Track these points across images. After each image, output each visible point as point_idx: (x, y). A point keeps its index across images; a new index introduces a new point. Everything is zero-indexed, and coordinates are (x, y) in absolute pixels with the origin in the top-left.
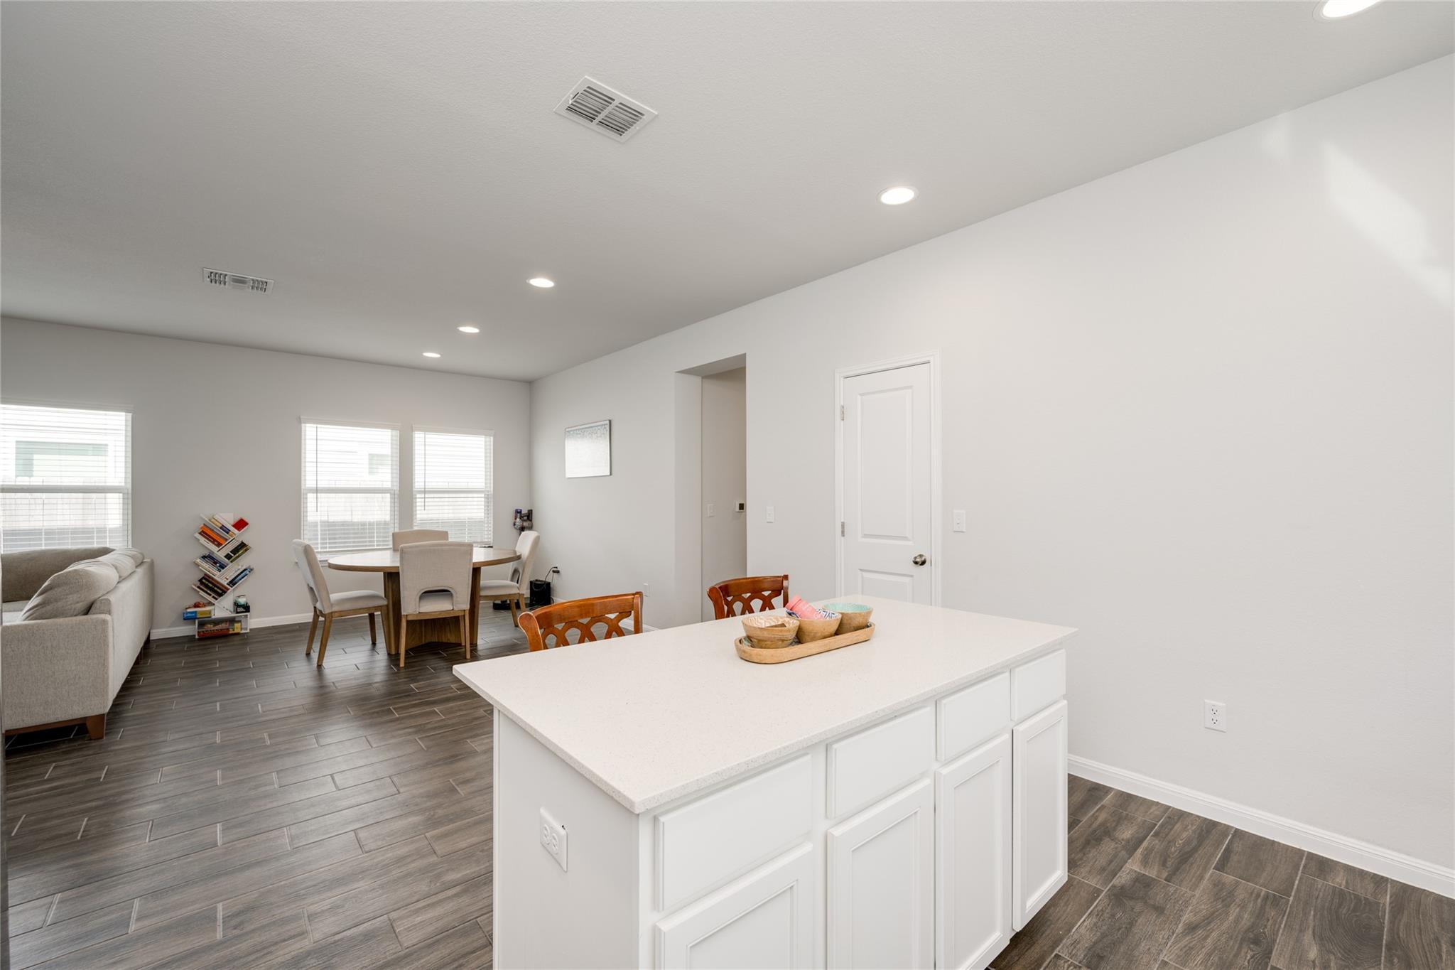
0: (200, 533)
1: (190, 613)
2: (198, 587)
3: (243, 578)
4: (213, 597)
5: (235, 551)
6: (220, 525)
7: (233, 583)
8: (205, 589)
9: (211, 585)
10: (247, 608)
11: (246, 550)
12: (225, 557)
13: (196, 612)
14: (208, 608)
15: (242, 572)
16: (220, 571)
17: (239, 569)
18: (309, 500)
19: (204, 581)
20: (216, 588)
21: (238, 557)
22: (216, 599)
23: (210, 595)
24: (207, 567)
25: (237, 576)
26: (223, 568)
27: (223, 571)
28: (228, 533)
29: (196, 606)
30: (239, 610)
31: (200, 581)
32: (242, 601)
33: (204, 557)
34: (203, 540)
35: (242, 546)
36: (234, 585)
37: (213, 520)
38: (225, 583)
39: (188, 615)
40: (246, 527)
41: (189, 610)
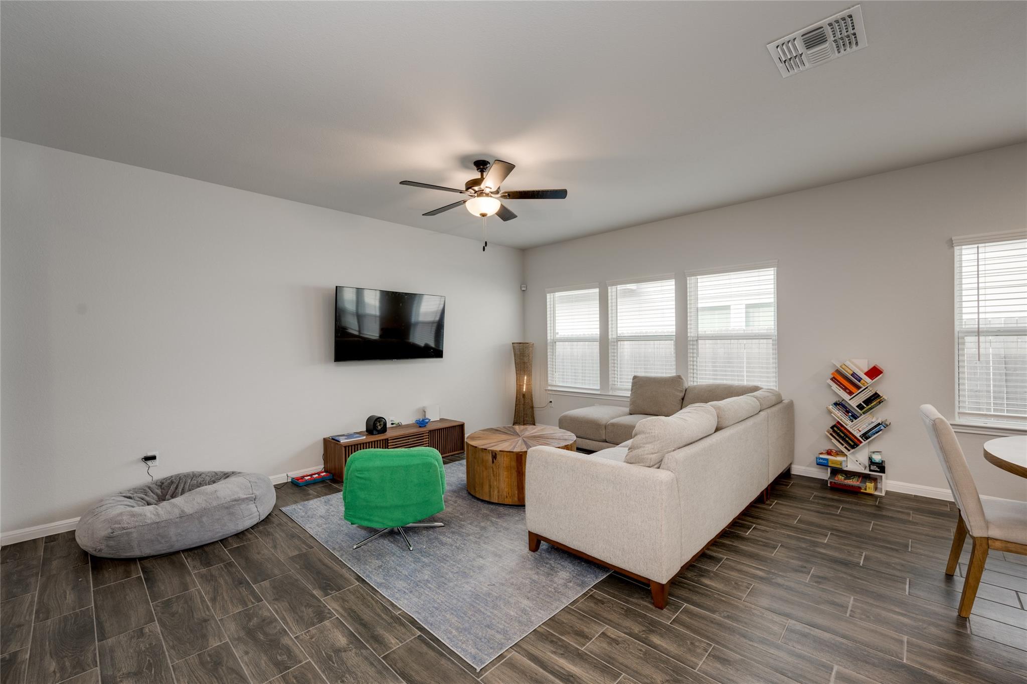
0: (832, 379)
1: (822, 459)
2: (831, 434)
3: (877, 433)
4: (846, 447)
5: (868, 401)
6: (852, 372)
7: (866, 436)
8: (838, 438)
9: (843, 435)
10: (881, 468)
11: (880, 403)
12: (857, 406)
13: (827, 460)
14: (839, 458)
15: (876, 427)
16: (852, 421)
17: (872, 422)
18: (967, 345)
19: (835, 429)
20: (847, 439)
21: (871, 409)
22: (849, 450)
23: (843, 445)
24: (839, 415)
25: (871, 430)
26: (856, 419)
27: (855, 421)
28: (859, 381)
29: (829, 453)
30: (873, 468)
31: (832, 428)
32: (877, 458)
33: (836, 404)
34: (835, 387)
35: (874, 399)
36: (867, 438)
37: (844, 367)
38: (858, 435)
39: (821, 461)
40: (881, 376)
41: (821, 456)
